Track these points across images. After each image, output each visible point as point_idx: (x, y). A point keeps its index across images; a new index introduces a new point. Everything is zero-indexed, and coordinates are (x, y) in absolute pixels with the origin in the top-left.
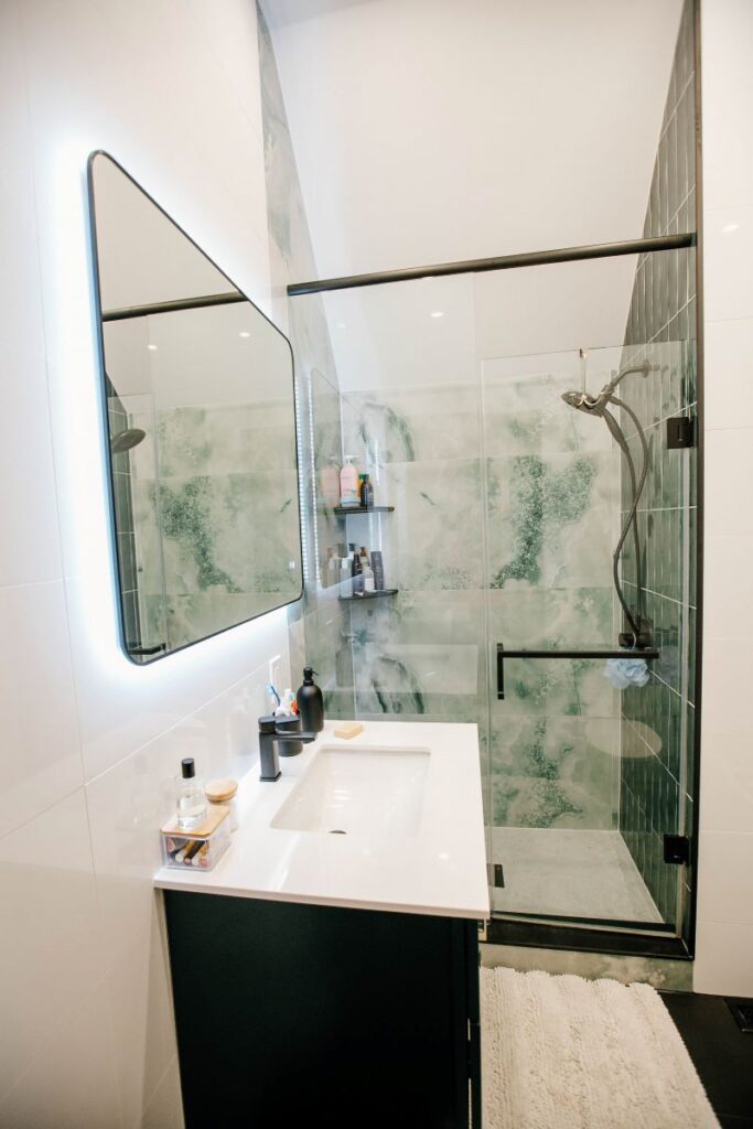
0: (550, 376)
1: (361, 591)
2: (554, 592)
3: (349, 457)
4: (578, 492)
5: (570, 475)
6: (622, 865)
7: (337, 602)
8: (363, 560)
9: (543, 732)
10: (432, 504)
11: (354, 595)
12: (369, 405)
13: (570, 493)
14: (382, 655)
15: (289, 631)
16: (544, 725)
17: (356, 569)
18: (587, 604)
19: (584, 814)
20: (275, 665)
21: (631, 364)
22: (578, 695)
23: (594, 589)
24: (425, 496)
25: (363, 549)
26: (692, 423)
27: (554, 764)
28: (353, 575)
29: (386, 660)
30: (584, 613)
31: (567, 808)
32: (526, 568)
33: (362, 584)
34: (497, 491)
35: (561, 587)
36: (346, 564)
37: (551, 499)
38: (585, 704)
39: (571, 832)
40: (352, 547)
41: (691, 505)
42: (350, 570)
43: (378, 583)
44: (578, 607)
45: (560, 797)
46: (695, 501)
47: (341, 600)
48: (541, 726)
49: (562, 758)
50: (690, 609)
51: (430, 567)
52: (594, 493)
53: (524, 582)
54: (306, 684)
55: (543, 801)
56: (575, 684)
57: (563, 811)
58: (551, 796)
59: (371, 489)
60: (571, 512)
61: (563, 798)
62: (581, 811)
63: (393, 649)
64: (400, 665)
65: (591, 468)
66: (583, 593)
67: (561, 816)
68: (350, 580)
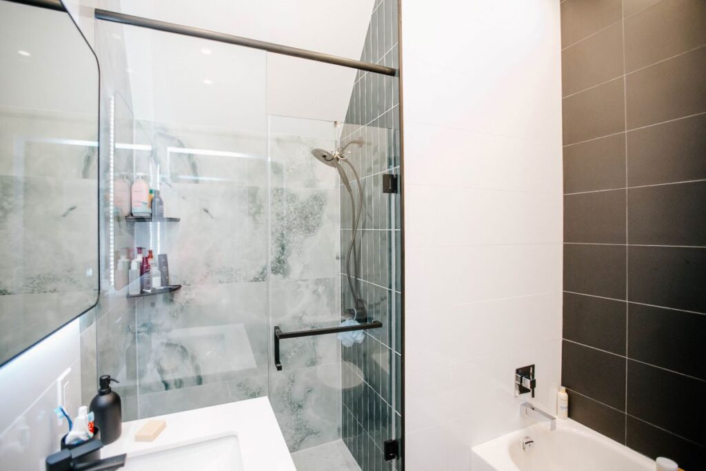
0: (299, 137)
1: (149, 288)
2: (299, 282)
3: (141, 174)
4: (316, 215)
5: (310, 204)
6: (348, 464)
7: (125, 299)
8: (150, 261)
9: (293, 382)
10: (212, 217)
11: (142, 292)
12: (160, 134)
13: (310, 216)
14: (165, 341)
15: (82, 339)
16: (294, 376)
17: (144, 269)
18: (321, 289)
19: (320, 434)
20: (63, 382)
21: (350, 137)
22: (315, 351)
23: (325, 279)
24: (207, 211)
25: (150, 252)
26: (396, 178)
27: (301, 403)
28: (142, 273)
29: (169, 345)
30: (319, 296)
31: (310, 433)
32: (280, 266)
33: (149, 282)
34: (262, 211)
35: (303, 278)
36: (135, 266)
37: (298, 219)
38: (320, 358)
39: (312, 449)
40: (140, 250)
41: (396, 228)
42: (139, 271)
43: (165, 281)
44: (315, 292)
45: (304, 426)
46: (399, 225)
47: (129, 296)
48: (292, 378)
49: (306, 398)
50: (396, 293)
51: (209, 266)
52: (325, 217)
53: (280, 276)
54: (101, 394)
55: (293, 432)
56: (314, 344)
57: (307, 435)
58: (299, 427)
59: (161, 203)
60: (311, 228)
61: (307, 426)
62: (318, 432)
63: (178, 334)
64: (182, 347)
65: (323, 199)
66: (318, 282)
67: (306, 439)
68: (139, 279)
